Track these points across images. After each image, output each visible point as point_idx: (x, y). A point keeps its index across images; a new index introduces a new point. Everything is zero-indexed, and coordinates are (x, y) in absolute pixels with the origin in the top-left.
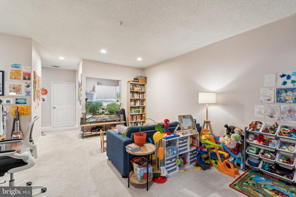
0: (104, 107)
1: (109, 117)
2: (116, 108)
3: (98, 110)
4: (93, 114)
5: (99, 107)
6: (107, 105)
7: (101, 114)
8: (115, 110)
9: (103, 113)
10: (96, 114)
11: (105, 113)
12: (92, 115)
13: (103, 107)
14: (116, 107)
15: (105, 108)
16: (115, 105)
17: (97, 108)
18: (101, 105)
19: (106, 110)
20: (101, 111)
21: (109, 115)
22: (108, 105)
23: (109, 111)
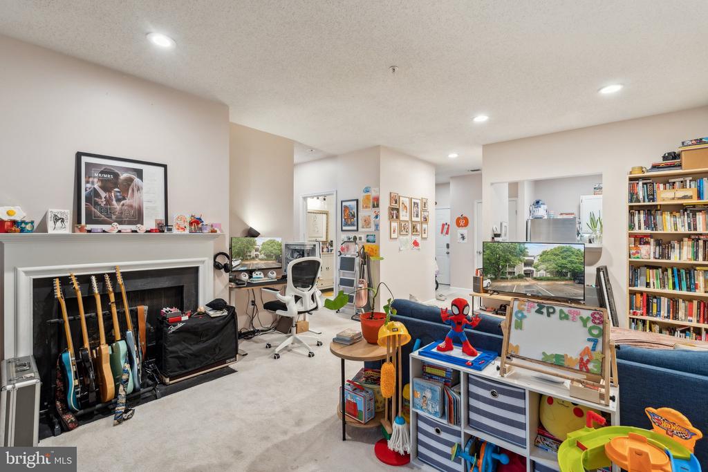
0: (532, 258)
1: (548, 285)
2: (571, 262)
3: (510, 266)
4: (493, 277)
5: (513, 258)
6: (540, 253)
7: (520, 277)
8: (569, 265)
9: (528, 274)
10: (505, 279)
11: (535, 276)
12: (489, 281)
13: (526, 258)
14: (574, 258)
15: (536, 261)
16: (570, 253)
17: (507, 260)
18: (523, 252)
19: (539, 268)
20: (520, 269)
21: (548, 279)
22: (545, 253)
23: (547, 269)
